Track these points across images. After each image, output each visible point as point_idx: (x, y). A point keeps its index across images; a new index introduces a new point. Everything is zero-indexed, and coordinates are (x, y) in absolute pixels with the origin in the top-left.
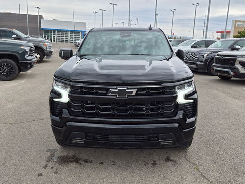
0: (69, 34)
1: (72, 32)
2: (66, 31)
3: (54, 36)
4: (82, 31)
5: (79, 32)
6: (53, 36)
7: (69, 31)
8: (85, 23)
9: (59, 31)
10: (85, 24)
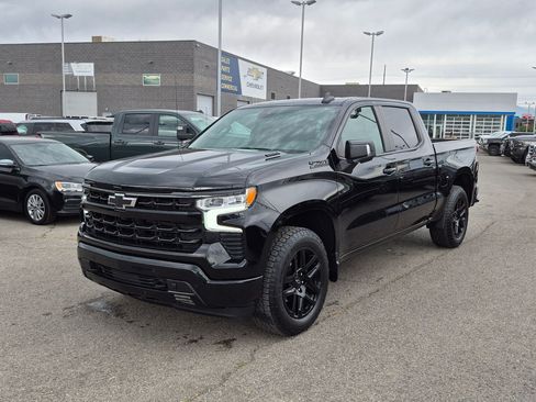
0: (473, 122)
1: (481, 115)
2: (466, 115)
3: (438, 128)
4: (504, 114)
5: (497, 116)
6: (435, 125)
7: (474, 113)
8: (516, 94)
9: (451, 115)
10: (514, 96)
